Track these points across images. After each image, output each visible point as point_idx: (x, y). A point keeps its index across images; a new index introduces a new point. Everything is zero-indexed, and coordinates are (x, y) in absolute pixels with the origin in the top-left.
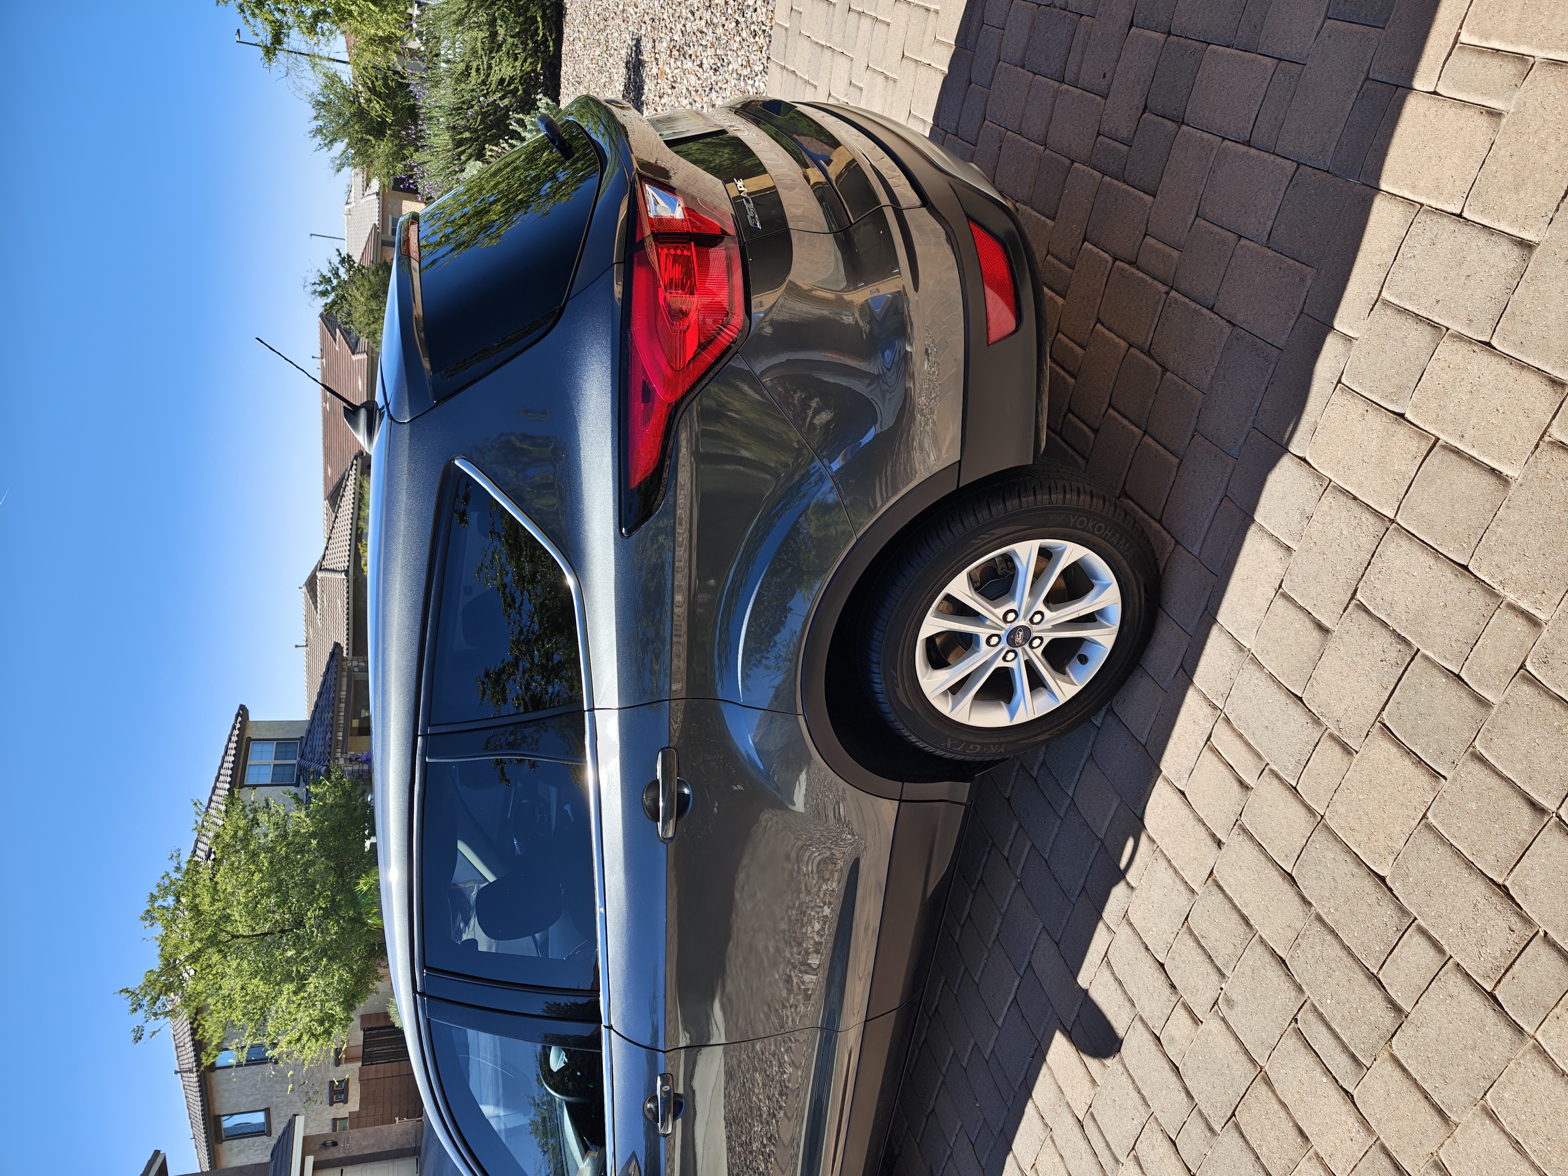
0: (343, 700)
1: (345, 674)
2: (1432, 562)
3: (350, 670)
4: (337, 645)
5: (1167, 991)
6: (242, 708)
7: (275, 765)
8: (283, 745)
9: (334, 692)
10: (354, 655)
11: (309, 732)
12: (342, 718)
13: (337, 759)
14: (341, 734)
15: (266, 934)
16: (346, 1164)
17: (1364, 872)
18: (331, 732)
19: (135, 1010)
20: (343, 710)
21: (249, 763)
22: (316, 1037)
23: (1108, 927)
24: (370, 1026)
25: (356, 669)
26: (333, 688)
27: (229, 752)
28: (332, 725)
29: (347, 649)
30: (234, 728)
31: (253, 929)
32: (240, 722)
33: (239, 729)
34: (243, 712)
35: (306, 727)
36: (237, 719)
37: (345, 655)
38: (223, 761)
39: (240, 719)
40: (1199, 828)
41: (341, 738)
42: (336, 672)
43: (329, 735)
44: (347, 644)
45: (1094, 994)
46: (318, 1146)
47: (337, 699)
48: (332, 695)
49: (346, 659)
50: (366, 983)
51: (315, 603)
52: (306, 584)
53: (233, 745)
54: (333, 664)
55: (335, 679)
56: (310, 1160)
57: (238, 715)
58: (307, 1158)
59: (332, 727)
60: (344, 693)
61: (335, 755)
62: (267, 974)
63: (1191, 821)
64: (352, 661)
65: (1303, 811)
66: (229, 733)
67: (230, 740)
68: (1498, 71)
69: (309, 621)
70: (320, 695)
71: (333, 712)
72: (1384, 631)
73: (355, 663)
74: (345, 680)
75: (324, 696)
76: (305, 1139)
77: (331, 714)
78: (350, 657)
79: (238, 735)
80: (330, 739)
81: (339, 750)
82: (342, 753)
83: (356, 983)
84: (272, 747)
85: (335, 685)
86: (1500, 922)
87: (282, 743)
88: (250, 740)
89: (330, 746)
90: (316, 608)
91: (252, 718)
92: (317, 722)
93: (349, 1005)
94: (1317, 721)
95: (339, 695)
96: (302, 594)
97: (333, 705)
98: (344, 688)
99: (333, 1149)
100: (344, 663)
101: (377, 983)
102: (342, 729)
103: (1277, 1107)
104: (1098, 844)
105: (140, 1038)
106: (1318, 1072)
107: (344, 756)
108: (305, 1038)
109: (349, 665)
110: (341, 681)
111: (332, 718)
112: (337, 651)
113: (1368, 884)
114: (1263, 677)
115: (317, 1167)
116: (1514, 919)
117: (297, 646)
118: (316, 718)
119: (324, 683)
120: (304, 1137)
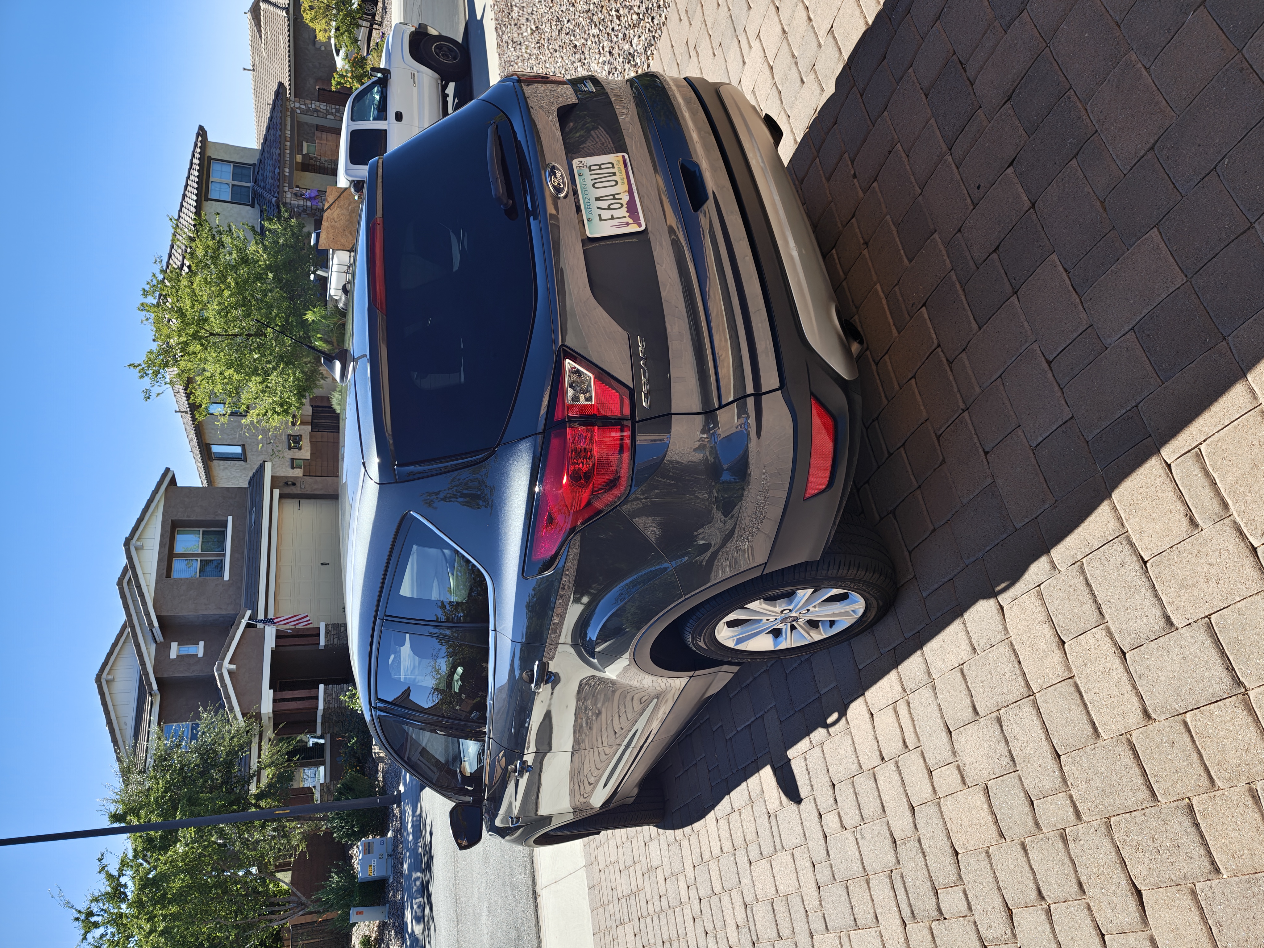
0: (288, 139)
1: (289, 114)
2: (1044, 738)
3: (293, 111)
4: (281, 85)
5: (832, 801)
6: (201, 128)
7: (233, 185)
8: (239, 169)
9: (280, 130)
10: (295, 97)
11: (260, 161)
12: (288, 156)
13: (285, 192)
14: (287, 170)
15: (236, 336)
16: (302, 498)
17: (949, 844)
18: (279, 168)
19: (142, 377)
20: (288, 148)
21: (211, 180)
22: (278, 414)
23: (811, 741)
24: (317, 404)
25: (298, 111)
26: (278, 127)
27: (194, 166)
28: (279, 161)
29: (290, 89)
30: (196, 145)
31: (226, 331)
32: (201, 142)
33: (200, 147)
34: (202, 132)
35: (257, 156)
36: (197, 138)
37: (288, 96)
38: (189, 174)
39: (200, 139)
40: (875, 742)
41: (287, 174)
42: (281, 112)
43: (277, 170)
44: (290, 85)
45: (794, 764)
46: (281, 484)
47: (282, 136)
48: (279, 133)
49: (289, 100)
50: (314, 381)
51: (259, 31)
52: (250, 10)
53: (196, 161)
54: (279, 103)
55: (281, 118)
56: (276, 492)
57: (198, 135)
58: (274, 490)
59: (280, 163)
60: (289, 132)
61: (283, 188)
62: (239, 367)
63: (871, 736)
64: (294, 102)
65: (930, 788)
66: (192, 149)
67: (193, 156)
68: (1209, 499)
69: (255, 49)
70: (268, 129)
71: (280, 149)
72: (1006, 746)
73: (297, 105)
74: (289, 119)
75: (272, 132)
76: (273, 478)
77: (278, 151)
78: (292, 98)
79: (200, 153)
80: (279, 173)
81: (287, 185)
82: (289, 188)
83: (306, 380)
84: (230, 168)
85: (281, 124)
86: (1002, 925)
87: (238, 166)
88: (210, 158)
89: (279, 180)
90: (261, 37)
91: (210, 139)
92: (266, 155)
93: (300, 395)
94: (954, 753)
95: (285, 133)
96: (247, 20)
97: (280, 142)
98: (289, 127)
99: (293, 487)
100: (288, 103)
101: (322, 382)
102: (288, 166)
103: (869, 898)
104: (817, 695)
105: (149, 398)
106: (893, 903)
107: (291, 190)
108: (270, 413)
109: (292, 105)
110: (285, 120)
111: (279, 154)
112: (281, 90)
113: (949, 851)
114: (935, 703)
115: (281, 496)
116: (1008, 931)
117: (245, 69)
118: (266, 149)
119: (271, 119)
120: (272, 477)
